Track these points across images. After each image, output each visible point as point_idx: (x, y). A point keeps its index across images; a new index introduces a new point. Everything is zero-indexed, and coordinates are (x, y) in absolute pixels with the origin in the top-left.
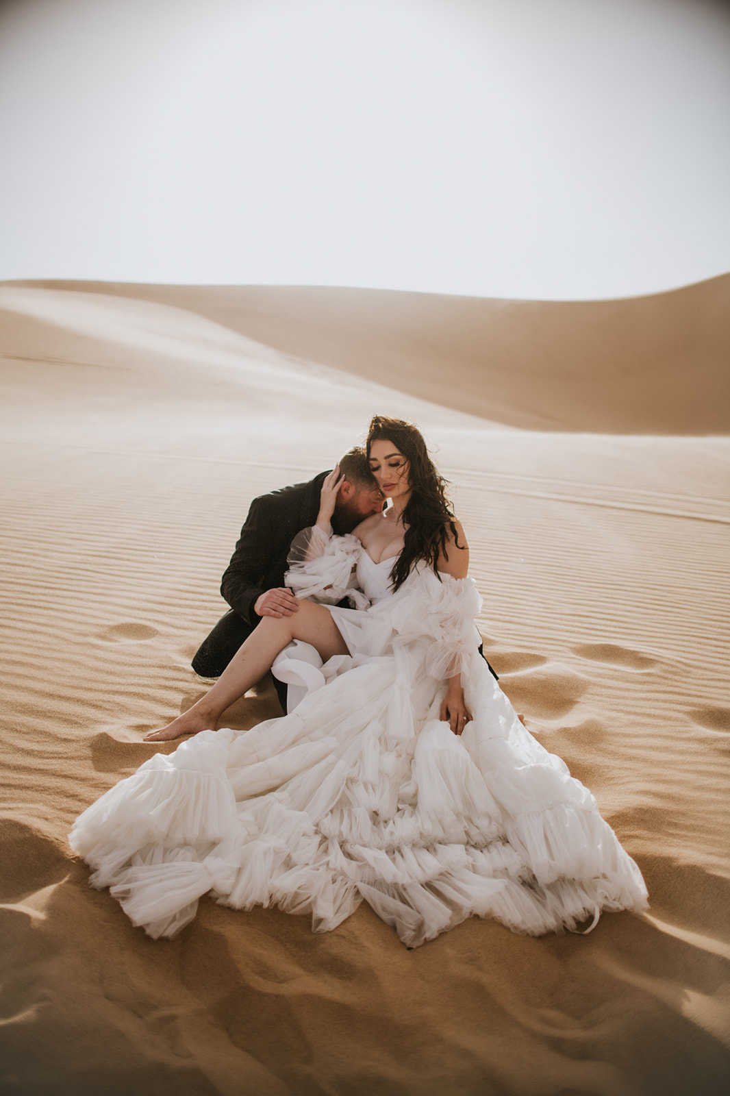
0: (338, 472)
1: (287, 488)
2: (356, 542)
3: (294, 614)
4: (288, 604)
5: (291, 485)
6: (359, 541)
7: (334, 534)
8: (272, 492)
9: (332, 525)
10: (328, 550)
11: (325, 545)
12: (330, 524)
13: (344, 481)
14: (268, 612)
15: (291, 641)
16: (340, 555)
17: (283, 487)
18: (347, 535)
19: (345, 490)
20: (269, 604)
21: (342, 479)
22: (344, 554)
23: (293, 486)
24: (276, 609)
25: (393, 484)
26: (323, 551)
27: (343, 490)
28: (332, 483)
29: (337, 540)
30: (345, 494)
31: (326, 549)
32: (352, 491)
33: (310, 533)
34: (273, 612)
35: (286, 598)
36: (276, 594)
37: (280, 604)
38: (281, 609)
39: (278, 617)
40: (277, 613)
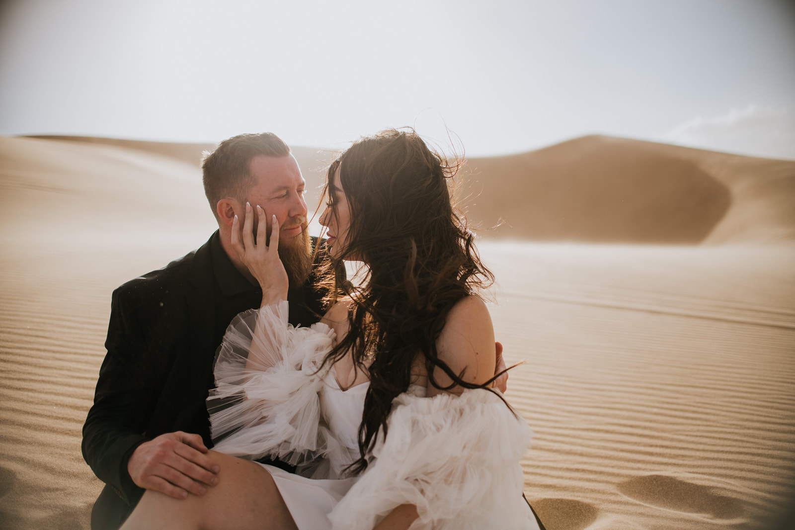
24: (175, 481)
34: (169, 487)
35: (196, 460)
36: (177, 451)
37: (184, 472)
38: (186, 482)
39: (180, 498)
40: (177, 490)
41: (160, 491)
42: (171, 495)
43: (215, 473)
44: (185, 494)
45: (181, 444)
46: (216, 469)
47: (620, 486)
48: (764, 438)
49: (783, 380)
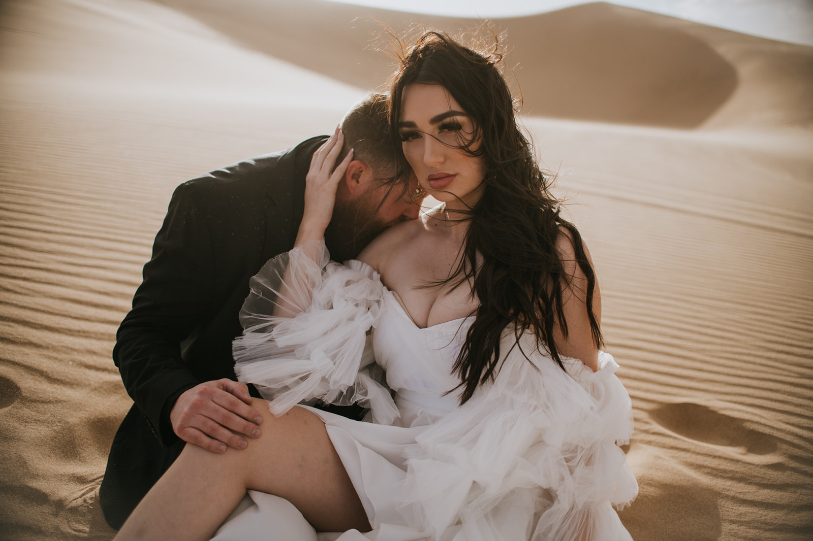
0: (340, 143)
1: (243, 165)
2: (370, 277)
3: (252, 443)
4: (238, 423)
5: (250, 159)
6: (375, 275)
7: (330, 262)
8: (212, 173)
9: (327, 244)
10: (320, 296)
11: (314, 285)
12: (323, 241)
13: (353, 160)
14: (196, 438)
15: (246, 500)
16: (342, 308)
17: (234, 163)
18: (354, 263)
19: (353, 177)
20: (198, 421)
21: (348, 158)
22: (351, 306)
23: (253, 163)
24: (213, 435)
25: (448, 176)
26: (311, 298)
27: (349, 178)
28: (328, 164)
29: (338, 276)
30: (352, 183)
31: (315, 293)
32: (366, 177)
33: (287, 262)
34: (207, 440)
35: (236, 410)
36: (214, 399)
37: (222, 423)
38: (225, 434)
39: (217, 452)
40: (215, 443)
41: (197, 444)
42: (208, 449)
43: (257, 424)
44: (223, 447)
45: (221, 392)
46: (258, 419)
47: (652, 413)
48: (791, 364)
49: (805, 297)
